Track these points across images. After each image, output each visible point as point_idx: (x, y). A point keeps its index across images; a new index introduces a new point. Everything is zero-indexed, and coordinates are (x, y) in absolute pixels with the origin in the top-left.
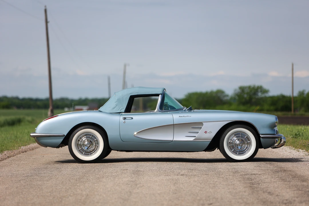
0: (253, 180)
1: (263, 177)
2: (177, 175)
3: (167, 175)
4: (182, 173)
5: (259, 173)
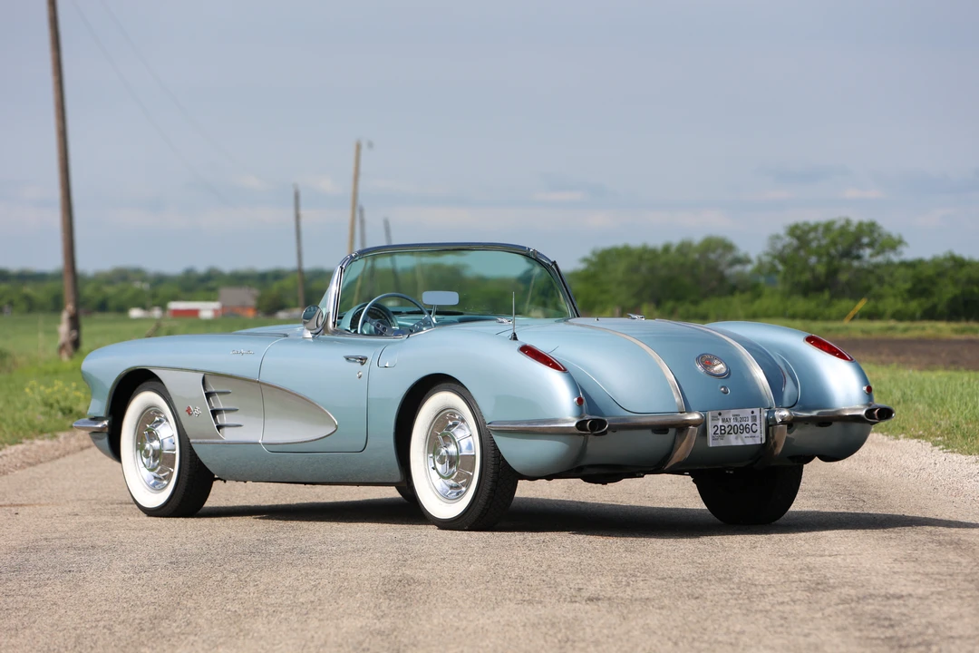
0: (900, 624)
1: (936, 608)
2: (572, 602)
3: (530, 602)
4: (591, 590)
5: (920, 591)
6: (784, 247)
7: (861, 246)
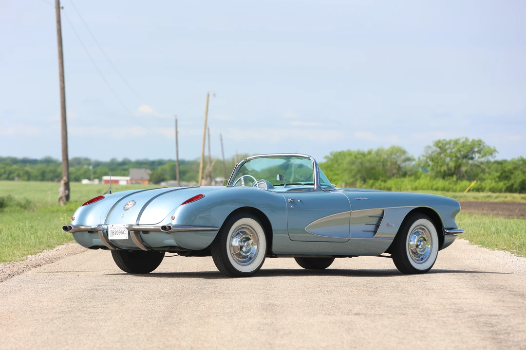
2: (348, 315)
4: (355, 311)
5: (505, 314)
6: (432, 152)
7: (474, 152)
